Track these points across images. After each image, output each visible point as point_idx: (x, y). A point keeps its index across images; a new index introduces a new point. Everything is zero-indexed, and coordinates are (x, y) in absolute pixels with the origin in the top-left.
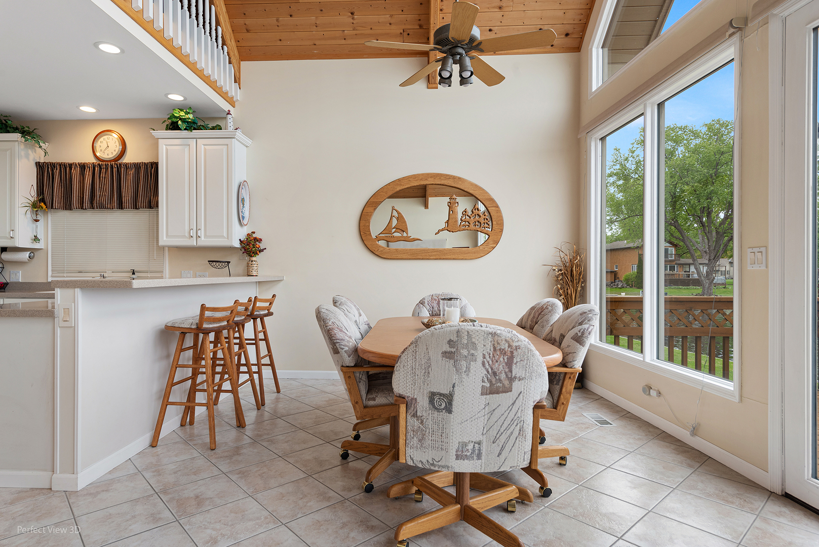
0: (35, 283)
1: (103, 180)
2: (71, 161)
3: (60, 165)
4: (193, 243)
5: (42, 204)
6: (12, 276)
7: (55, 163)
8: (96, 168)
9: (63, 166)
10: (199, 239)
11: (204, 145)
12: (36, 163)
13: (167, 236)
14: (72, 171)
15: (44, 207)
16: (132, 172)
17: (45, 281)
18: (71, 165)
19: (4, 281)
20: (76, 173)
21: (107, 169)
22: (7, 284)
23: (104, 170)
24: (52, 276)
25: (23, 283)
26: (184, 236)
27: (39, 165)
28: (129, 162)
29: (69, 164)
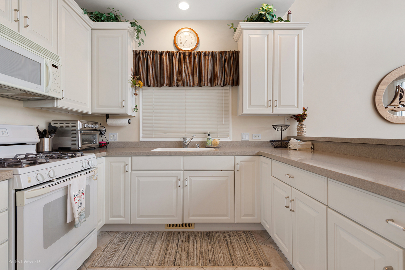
0: (129, 142)
1: (187, 64)
2: (161, 50)
3: (153, 52)
4: (269, 111)
5: (140, 82)
6: (111, 137)
7: (149, 51)
8: (182, 55)
9: (155, 53)
10: (275, 108)
11: (279, 35)
12: (134, 51)
13: (250, 105)
14: (163, 57)
15: (141, 84)
16: (209, 58)
17: (137, 141)
18: (161, 53)
19: (106, 141)
20: (166, 59)
21: (190, 56)
22: (107, 144)
23: (188, 56)
24: (143, 137)
25: (120, 142)
26: (263, 106)
27: (136, 52)
28: (207, 51)
29: (160, 52)
